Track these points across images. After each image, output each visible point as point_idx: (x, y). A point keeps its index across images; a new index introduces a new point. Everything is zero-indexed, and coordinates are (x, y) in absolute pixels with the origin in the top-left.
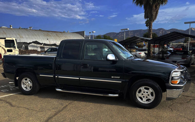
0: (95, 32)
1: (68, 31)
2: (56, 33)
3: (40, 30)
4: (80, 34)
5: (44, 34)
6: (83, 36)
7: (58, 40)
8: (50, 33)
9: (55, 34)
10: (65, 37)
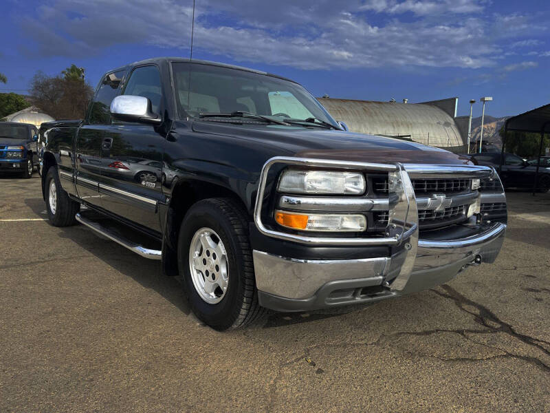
0: (491, 99)
1: (404, 100)
2: (366, 105)
3: (324, 97)
4: (439, 107)
5: (330, 106)
6: (448, 114)
7: (367, 124)
8: (345, 106)
9: (360, 107)
10: (389, 116)
